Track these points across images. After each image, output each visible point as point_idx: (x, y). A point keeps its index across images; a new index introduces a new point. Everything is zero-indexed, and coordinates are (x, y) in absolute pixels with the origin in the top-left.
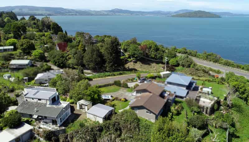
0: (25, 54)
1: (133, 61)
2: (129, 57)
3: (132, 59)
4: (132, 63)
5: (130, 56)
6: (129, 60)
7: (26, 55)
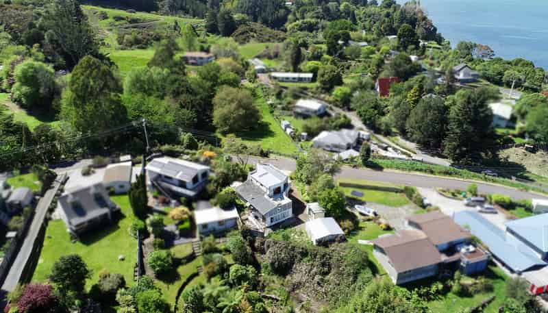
0: (323, 91)
1: (526, 145)
2: (522, 135)
3: (526, 140)
4: (521, 150)
5: (525, 132)
6: (518, 141)
7: (324, 93)
